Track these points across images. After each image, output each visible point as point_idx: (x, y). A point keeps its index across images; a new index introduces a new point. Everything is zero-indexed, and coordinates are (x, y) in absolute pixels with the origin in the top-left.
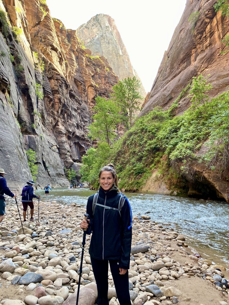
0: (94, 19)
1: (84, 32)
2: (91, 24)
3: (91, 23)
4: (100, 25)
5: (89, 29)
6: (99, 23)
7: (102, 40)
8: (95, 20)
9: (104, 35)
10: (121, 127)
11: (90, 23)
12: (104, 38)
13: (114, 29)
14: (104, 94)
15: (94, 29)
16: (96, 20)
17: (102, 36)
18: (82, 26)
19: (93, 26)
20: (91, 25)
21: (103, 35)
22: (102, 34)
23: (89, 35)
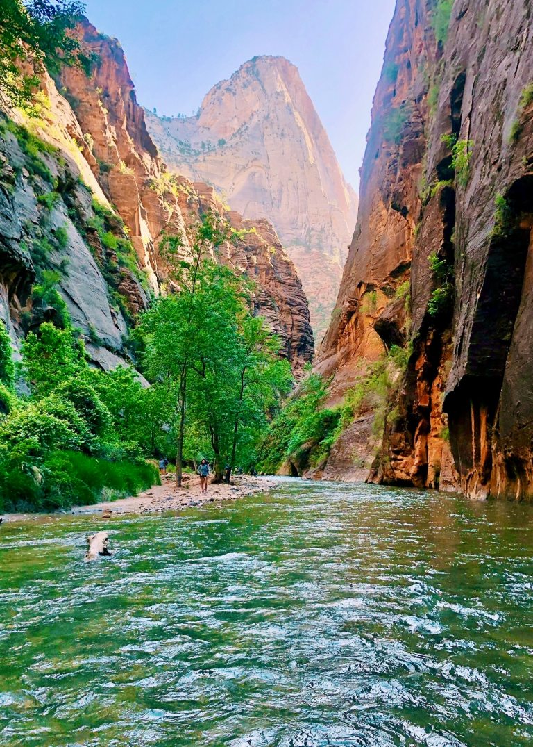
0: (247, 68)
1: (224, 101)
2: (240, 82)
3: (242, 79)
4: (263, 87)
5: (234, 94)
6: (259, 80)
7: (266, 128)
8: (251, 72)
9: (271, 114)
10: (298, 363)
11: (238, 80)
12: (272, 124)
13: (296, 90)
14: (264, 305)
15: (248, 94)
16: (253, 72)
17: (267, 118)
18: (218, 87)
19: (245, 86)
20: (242, 85)
21: (269, 114)
22: (266, 114)
23: (235, 110)
